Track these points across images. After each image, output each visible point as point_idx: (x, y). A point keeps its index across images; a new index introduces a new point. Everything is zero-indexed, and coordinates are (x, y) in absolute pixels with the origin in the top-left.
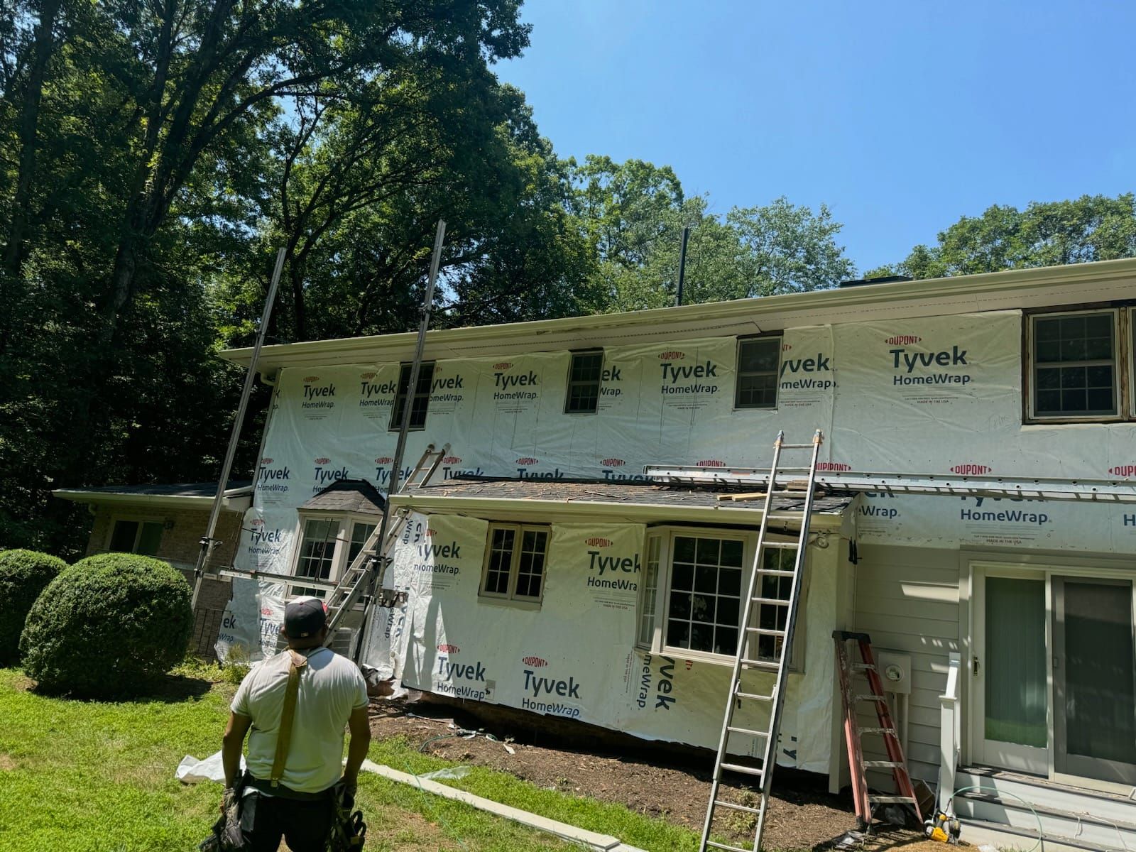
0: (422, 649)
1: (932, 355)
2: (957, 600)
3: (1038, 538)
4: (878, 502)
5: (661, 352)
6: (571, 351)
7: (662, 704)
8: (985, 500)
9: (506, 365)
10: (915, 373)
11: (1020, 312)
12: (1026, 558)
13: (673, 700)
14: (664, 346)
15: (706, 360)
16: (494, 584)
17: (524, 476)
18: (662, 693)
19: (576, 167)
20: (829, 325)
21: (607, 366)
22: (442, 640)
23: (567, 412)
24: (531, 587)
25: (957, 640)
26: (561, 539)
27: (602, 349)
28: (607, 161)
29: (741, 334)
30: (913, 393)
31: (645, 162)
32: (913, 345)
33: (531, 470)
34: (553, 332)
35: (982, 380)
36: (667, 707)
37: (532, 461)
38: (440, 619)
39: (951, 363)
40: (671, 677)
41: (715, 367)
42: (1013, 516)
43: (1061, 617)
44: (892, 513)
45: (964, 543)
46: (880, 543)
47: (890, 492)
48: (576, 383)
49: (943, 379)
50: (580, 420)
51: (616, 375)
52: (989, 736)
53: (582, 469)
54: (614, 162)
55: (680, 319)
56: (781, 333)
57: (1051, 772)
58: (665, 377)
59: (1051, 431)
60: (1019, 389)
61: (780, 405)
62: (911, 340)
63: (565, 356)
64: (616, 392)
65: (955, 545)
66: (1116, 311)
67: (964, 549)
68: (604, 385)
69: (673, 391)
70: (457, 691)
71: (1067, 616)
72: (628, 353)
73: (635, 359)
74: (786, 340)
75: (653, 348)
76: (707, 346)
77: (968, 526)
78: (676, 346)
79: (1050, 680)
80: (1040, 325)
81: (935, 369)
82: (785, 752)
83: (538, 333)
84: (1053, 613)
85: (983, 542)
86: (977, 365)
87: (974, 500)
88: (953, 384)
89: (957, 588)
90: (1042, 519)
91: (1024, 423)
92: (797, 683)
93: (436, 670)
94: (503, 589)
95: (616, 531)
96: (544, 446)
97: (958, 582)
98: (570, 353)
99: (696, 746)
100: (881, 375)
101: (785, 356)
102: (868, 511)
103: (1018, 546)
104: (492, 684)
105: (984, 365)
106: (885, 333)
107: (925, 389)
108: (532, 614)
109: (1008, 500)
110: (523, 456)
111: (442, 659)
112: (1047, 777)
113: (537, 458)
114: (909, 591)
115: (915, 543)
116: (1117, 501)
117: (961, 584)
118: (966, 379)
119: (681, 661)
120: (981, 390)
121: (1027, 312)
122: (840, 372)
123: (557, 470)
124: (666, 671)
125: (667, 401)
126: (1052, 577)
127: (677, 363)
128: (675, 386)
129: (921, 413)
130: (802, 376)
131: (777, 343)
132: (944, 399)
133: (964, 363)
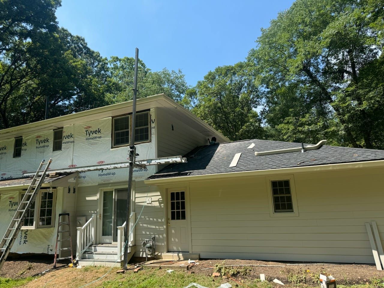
1: (94, 131)
2: (96, 199)
3: (113, 179)
4: (82, 175)
5: (36, 136)
6: (15, 138)
7: (25, 243)
8: (104, 170)
10: (91, 137)
11: (111, 118)
12: (110, 185)
13: (27, 241)
14: (37, 134)
15: (46, 137)
17: (3, 179)
18: (25, 240)
19: (107, 60)
20: (72, 125)
21: (23, 142)
23: (14, 157)
25: (96, 210)
26: (3, 198)
27: (22, 137)
28: (117, 58)
29: (54, 129)
30: (90, 142)
31: (129, 57)
32: (90, 129)
33: (4, 177)
35: (104, 137)
36: (26, 243)
37: (5, 174)
39: (98, 133)
40: (27, 234)
41: (48, 139)
42: (109, 174)
43: (116, 200)
44: (84, 177)
45: (99, 183)
46: (82, 186)
47: (85, 172)
48: (17, 148)
49: (96, 138)
50: (17, 159)
51: (26, 145)
52: (103, 235)
53: (17, 175)
54: (119, 58)
55: (32, 127)
56: (62, 128)
57: (112, 242)
58: (37, 144)
59: (116, 150)
60: (111, 139)
61: (62, 149)
62: (90, 127)
63: (13, 140)
64: (26, 150)
65: (97, 184)
66: (129, 116)
67: (99, 185)
68: (23, 148)
69: (39, 148)
71: (118, 199)
72: (28, 137)
73: (30, 139)
74: (64, 130)
75: (34, 135)
76: (47, 133)
77: (100, 178)
78: (39, 134)
79: (113, 217)
80: (116, 120)
81: (94, 135)
82: (50, 250)
83: (7, 133)
84: (115, 199)
85: (103, 182)
86: (103, 133)
87: (101, 171)
88: (98, 139)
89: (96, 196)
90: (114, 174)
91: (112, 148)
92: (53, 230)
95: (16, 194)
96: (8, 169)
97: (96, 194)
98: (15, 139)
99: (31, 253)
100: (83, 138)
101: (64, 134)
102: (80, 177)
103: (110, 182)
105: (104, 133)
106: (84, 126)
107: (92, 141)
109: (108, 170)
113: (6, 173)
114: (88, 199)
115: (90, 185)
116: (121, 168)
117: (97, 195)
118: (100, 137)
119: (29, 230)
120: (103, 140)
121: (113, 117)
122: (75, 138)
123: (11, 176)
124: (26, 233)
125: (38, 151)
126: (115, 189)
127: (40, 139)
128: (39, 146)
129: (92, 148)
130: (67, 140)
131: (62, 131)
132: (96, 144)
133: (100, 133)
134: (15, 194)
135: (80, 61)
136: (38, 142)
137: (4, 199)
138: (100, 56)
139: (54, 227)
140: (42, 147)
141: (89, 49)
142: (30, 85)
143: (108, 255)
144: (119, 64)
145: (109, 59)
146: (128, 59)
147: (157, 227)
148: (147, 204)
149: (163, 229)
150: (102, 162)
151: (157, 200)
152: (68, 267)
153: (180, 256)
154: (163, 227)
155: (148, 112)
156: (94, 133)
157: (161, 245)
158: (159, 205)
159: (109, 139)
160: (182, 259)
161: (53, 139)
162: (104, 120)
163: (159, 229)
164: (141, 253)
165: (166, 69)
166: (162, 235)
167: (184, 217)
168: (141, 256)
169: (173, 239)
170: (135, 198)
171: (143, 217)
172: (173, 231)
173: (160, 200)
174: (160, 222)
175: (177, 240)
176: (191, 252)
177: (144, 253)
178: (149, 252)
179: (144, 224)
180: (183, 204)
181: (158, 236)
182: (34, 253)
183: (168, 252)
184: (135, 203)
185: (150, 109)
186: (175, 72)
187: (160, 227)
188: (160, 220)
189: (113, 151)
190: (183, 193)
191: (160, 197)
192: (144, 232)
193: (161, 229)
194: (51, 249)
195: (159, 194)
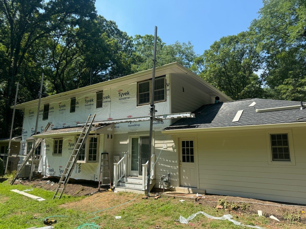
0: (45, 167)
2: (127, 143)
3: (139, 129)
4: (117, 125)
6: (71, 98)
7: (79, 172)
8: (132, 123)
9: (60, 103)
10: (122, 97)
11: (136, 83)
12: (136, 133)
13: (80, 171)
14: (85, 96)
15: (92, 98)
16: (55, 152)
18: (79, 170)
20: (109, 89)
21: (76, 101)
22: (47, 165)
23: (71, 112)
24: (60, 152)
25: (127, 152)
27: (75, 98)
28: (140, 36)
29: (97, 92)
32: (122, 91)
33: (65, 126)
34: (63, 96)
35: (131, 98)
36: (80, 172)
37: (65, 124)
38: (47, 160)
40: (80, 166)
42: (135, 125)
43: (141, 145)
44: (118, 127)
45: (129, 132)
46: (117, 133)
47: (118, 123)
48: (72, 106)
49: (126, 98)
50: (73, 114)
51: (78, 103)
52: (132, 170)
53: (73, 125)
56: (102, 91)
57: (139, 176)
59: (140, 107)
60: (136, 99)
61: (103, 107)
62: (121, 90)
64: (78, 107)
65: (127, 132)
66: (150, 81)
67: (129, 133)
68: (76, 106)
69: (87, 106)
70: (50, 174)
71: (142, 144)
72: (80, 98)
73: (81, 99)
74: (104, 92)
75: (83, 96)
76: (92, 95)
77: (129, 128)
78: (87, 95)
79: (139, 157)
80: (140, 85)
81: (125, 96)
83: (60, 96)
85: (131, 131)
86: (131, 95)
87: (130, 123)
88: (127, 99)
90: (139, 125)
91: (137, 106)
92: (98, 164)
93: (47, 171)
94: (56, 153)
96: (67, 120)
97: (127, 140)
98: (71, 99)
99: (83, 179)
100: (117, 98)
101: (104, 96)
102: (115, 127)
103: (136, 131)
104: (55, 172)
107: (123, 101)
108: (60, 157)
109: (135, 122)
110: (64, 123)
111: (48, 168)
112: (138, 176)
113: (66, 123)
114: (121, 143)
115: (122, 133)
116: (144, 121)
118: (129, 98)
119: (82, 163)
120: (131, 100)
121: (138, 82)
122: (111, 99)
123: (69, 126)
124: (80, 165)
125: (86, 108)
126: (140, 137)
127: (87, 99)
128: (87, 104)
129: (123, 106)
130: (106, 100)
131: (102, 93)
132: (126, 102)
133: (129, 94)
134: (72, 138)
135: (113, 40)
136: (86, 102)
137: (65, 141)
138: (127, 35)
139: (98, 162)
140: (89, 105)
141: (119, 30)
142: (79, 60)
143: (135, 185)
144: (141, 41)
145: (134, 37)
146: (148, 36)
147: (172, 167)
148: (164, 149)
149: (176, 169)
150: (131, 116)
151: (171, 146)
152: (108, 191)
153: (190, 190)
154: (176, 167)
155: (164, 77)
156: (124, 95)
157: (175, 180)
158: (173, 150)
159: (135, 99)
160: (191, 192)
161: (96, 99)
162: (131, 85)
163: (173, 168)
164: (160, 185)
165: (178, 42)
166: (176, 173)
167: (192, 161)
168: (159, 187)
169: (184, 177)
170: (155, 144)
171: (161, 158)
172: (184, 171)
173: (173, 146)
174: (174, 163)
175: (187, 178)
176: (198, 188)
177: (162, 185)
178: (165, 185)
179: (162, 163)
180: (192, 150)
181: (173, 173)
182: (85, 180)
183: (180, 186)
184: (155, 148)
185: (165, 75)
186: (185, 44)
187: (174, 167)
188: (173, 162)
189: (138, 108)
190: (192, 142)
191: (174, 144)
192: (161, 170)
193: (174, 168)
194: (96, 178)
195: (172, 141)
